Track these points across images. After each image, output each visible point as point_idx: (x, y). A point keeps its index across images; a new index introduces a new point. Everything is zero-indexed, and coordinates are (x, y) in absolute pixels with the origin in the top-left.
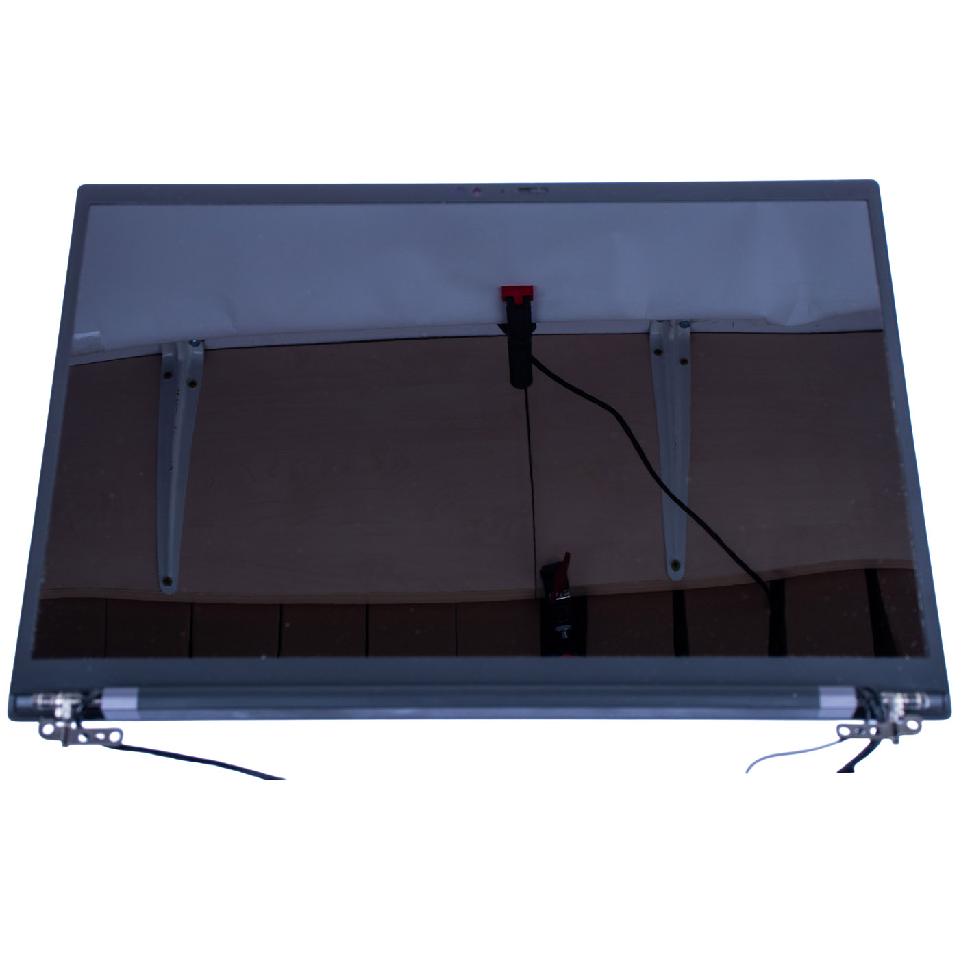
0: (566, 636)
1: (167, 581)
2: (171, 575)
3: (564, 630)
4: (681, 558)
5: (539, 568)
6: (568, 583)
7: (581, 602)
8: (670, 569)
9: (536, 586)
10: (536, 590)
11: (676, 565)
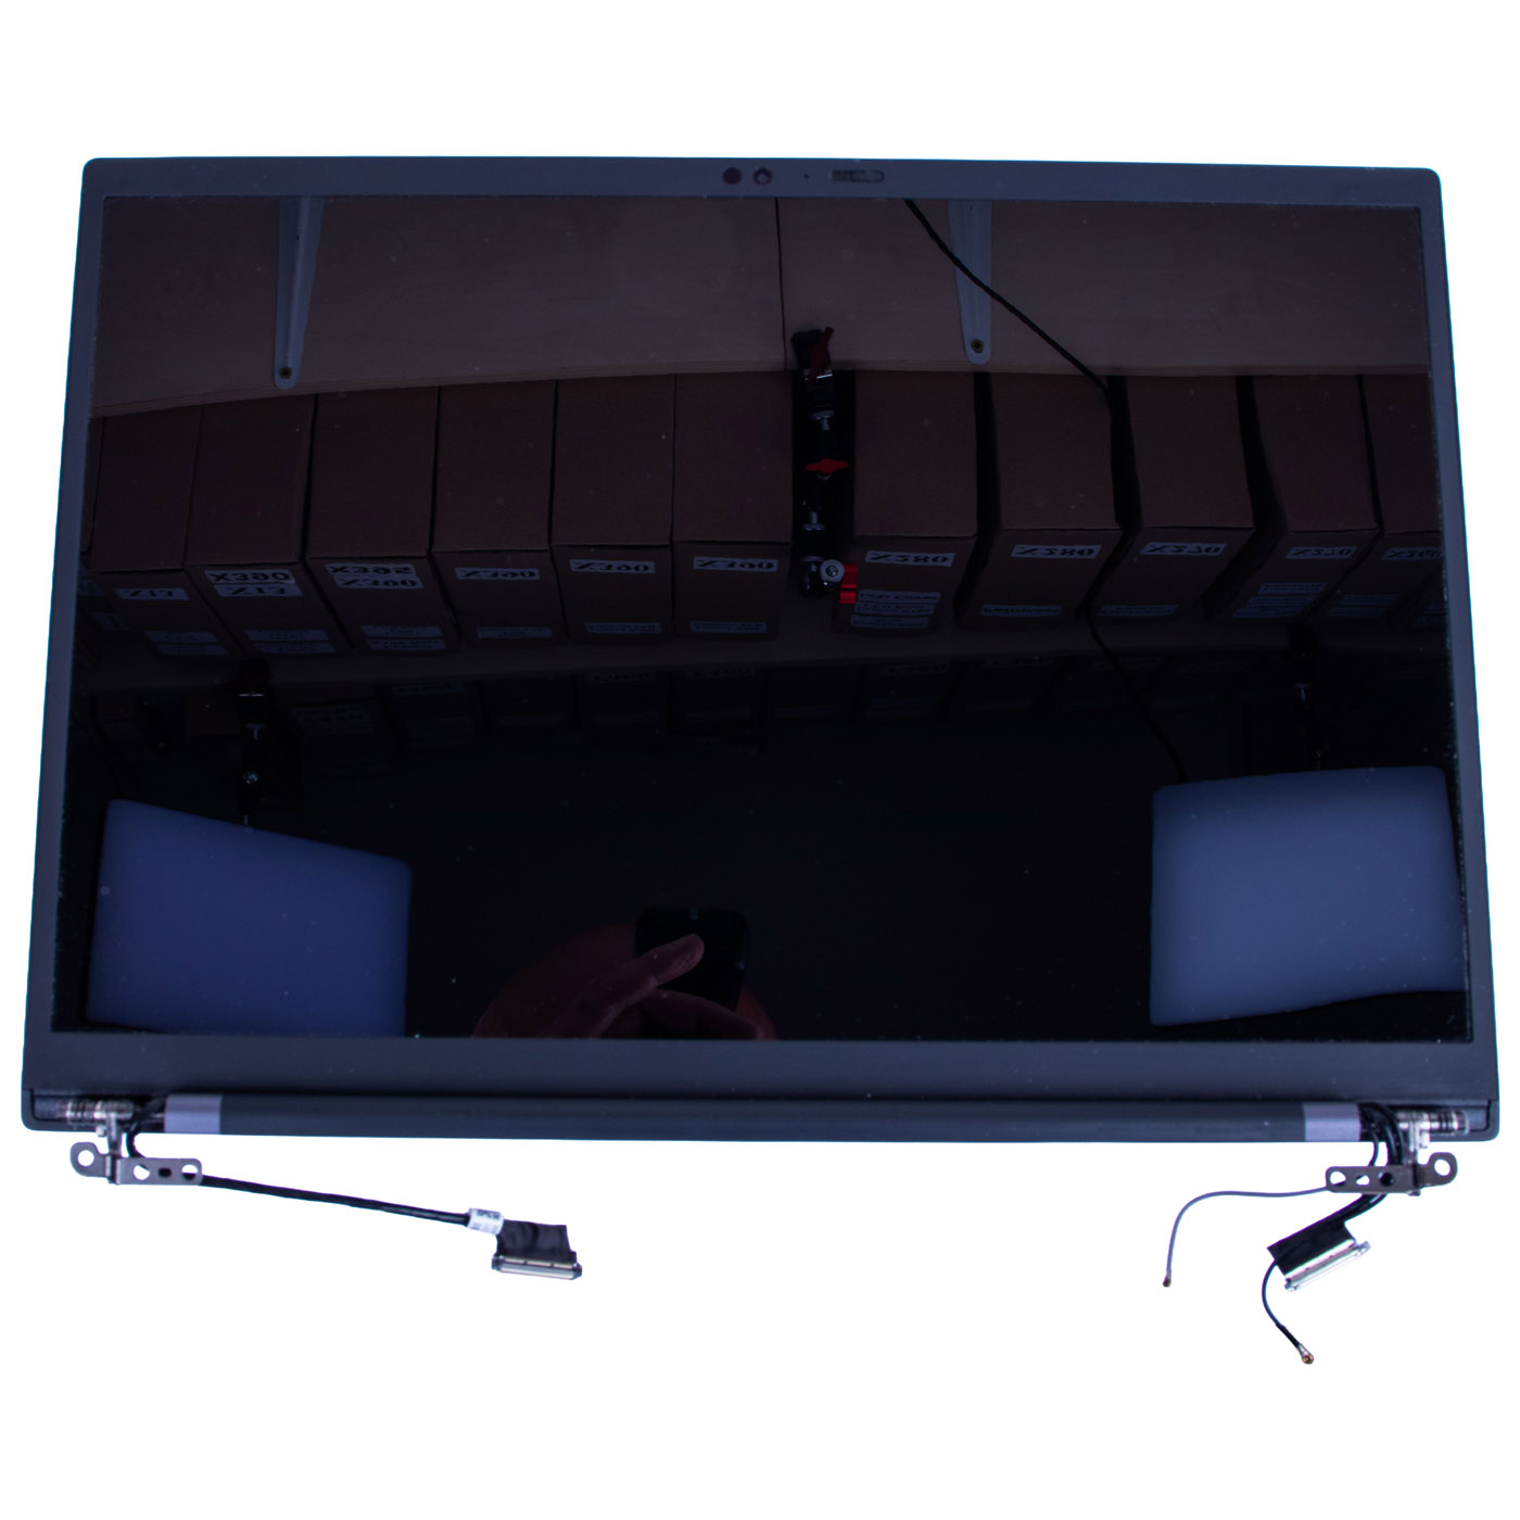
0: (826, 427)
1: (286, 373)
2: (290, 365)
3: (824, 418)
4: (984, 336)
5: (789, 336)
6: (828, 355)
7: (847, 379)
8: (971, 351)
9: (786, 357)
10: (786, 364)
11: (977, 346)
